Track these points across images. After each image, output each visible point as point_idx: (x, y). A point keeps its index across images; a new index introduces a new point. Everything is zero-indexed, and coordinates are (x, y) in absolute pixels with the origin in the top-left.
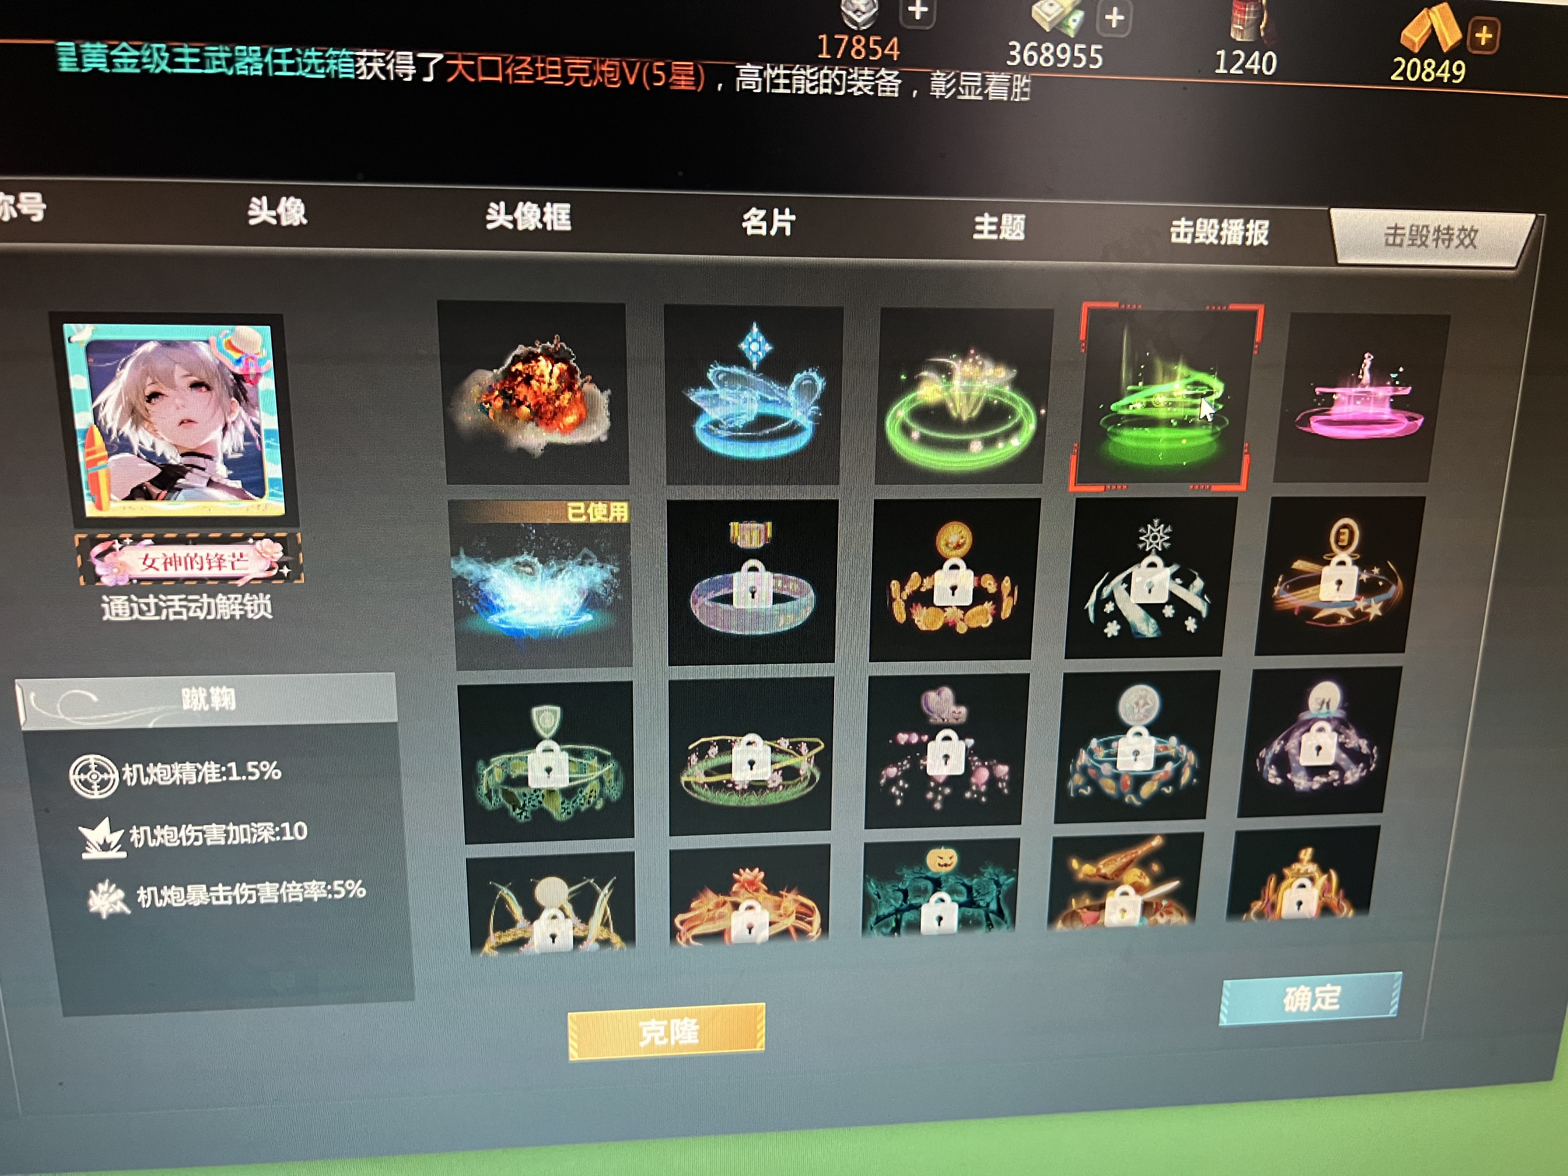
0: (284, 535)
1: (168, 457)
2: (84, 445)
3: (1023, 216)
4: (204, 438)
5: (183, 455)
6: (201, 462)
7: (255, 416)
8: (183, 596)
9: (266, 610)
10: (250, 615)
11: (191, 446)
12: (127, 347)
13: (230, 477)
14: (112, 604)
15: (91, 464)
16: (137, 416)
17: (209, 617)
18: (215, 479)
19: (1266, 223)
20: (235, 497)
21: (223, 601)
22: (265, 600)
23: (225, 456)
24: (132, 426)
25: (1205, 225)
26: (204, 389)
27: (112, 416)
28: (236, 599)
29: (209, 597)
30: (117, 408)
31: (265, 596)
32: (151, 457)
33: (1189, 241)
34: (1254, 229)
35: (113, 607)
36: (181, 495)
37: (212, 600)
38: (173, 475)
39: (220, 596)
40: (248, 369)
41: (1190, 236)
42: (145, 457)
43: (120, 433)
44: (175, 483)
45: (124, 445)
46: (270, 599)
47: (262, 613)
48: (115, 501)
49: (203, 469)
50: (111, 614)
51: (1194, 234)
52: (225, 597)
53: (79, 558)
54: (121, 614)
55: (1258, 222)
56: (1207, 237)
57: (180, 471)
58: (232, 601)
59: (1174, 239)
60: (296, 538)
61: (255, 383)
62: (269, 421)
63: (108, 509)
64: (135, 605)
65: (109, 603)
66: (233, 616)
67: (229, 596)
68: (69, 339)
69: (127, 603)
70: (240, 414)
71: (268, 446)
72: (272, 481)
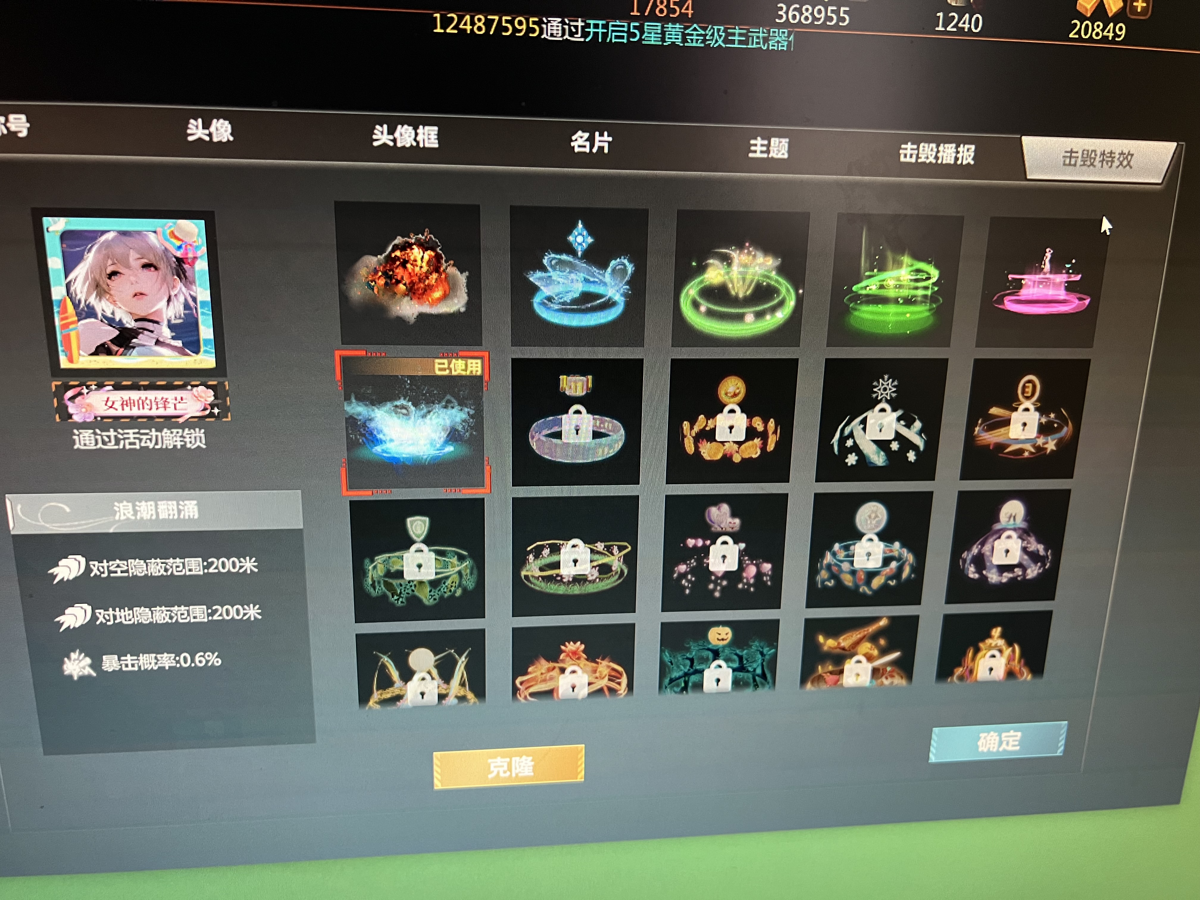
0: (215, 383)
1: (124, 322)
2: (58, 312)
3: (787, 140)
4: (152, 307)
5: (136, 320)
6: (150, 326)
7: (193, 291)
8: (137, 431)
9: (201, 442)
10: (189, 445)
11: (142, 314)
12: (93, 236)
13: (173, 338)
14: (81, 436)
15: (65, 327)
16: (100, 289)
17: (157, 447)
18: (161, 339)
19: (973, 147)
20: (177, 354)
21: (168, 434)
22: (200, 433)
23: (169, 321)
24: (96, 297)
25: (926, 149)
26: (152, 269)
27: (80, 290)
28: (178, 433)
29: (157, 431)
30: (84, 283)
31: (200, 430)
32: (111, 322)
33: (913, 160)
34: (963, 152)
35: (82, 438)
36: (135, 352)
37: (159, 434)
38: (128, 335)
39: (165, 430)
40: (187, 254)
41: (914, 156)
42: (106, 322)
43: (87, 302)
44: (130, 343)
45: (90, 313)
46: (204, 433)
47: (198, 443)
48: (84, 356)
49: (152, 332)
50: (80, 444)
51: (918, 155)
52: (169, 431)
53: (55, 400)
54: (88, 444)
55: (967, 146)
56: (927, 158)
57: (134, 333)
58: (174, 434)
59: (902, 159)
60: (225, 386)
61: (192, 264)
62: (204, 294)
63: (77, 362)
64: (99, 437)
65: (78, 435)
66: (175, 446)
67: (172, 430)
68: (47, 229)
69: (93, 435)
70: (181, 289)
71: (203, 314)
72: (206, 341)
